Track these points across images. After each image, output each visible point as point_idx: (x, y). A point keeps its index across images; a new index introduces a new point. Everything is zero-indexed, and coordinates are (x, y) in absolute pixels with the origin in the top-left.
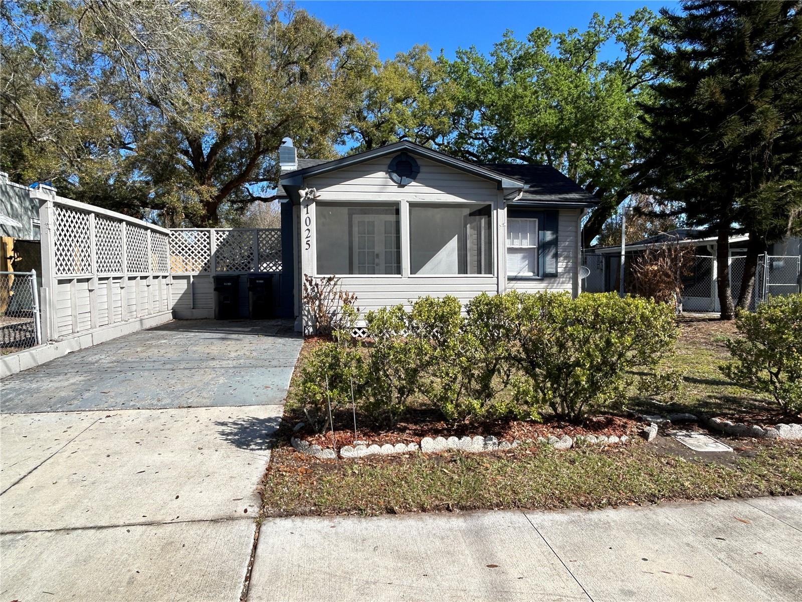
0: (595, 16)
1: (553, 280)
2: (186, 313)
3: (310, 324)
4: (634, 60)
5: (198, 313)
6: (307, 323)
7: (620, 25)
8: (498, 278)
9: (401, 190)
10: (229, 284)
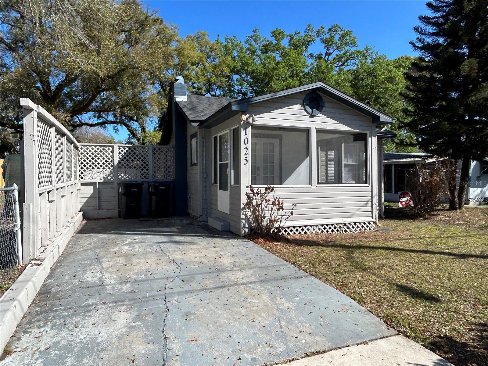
0: (309, 26)
2: (94, 214)
3: (247, 225)
4: (330, 54)
5: (103, 213)
6: (244, 225)
7: (322, 33)
8: (372, 187)
9: (311, 119)
10: (136, 190)
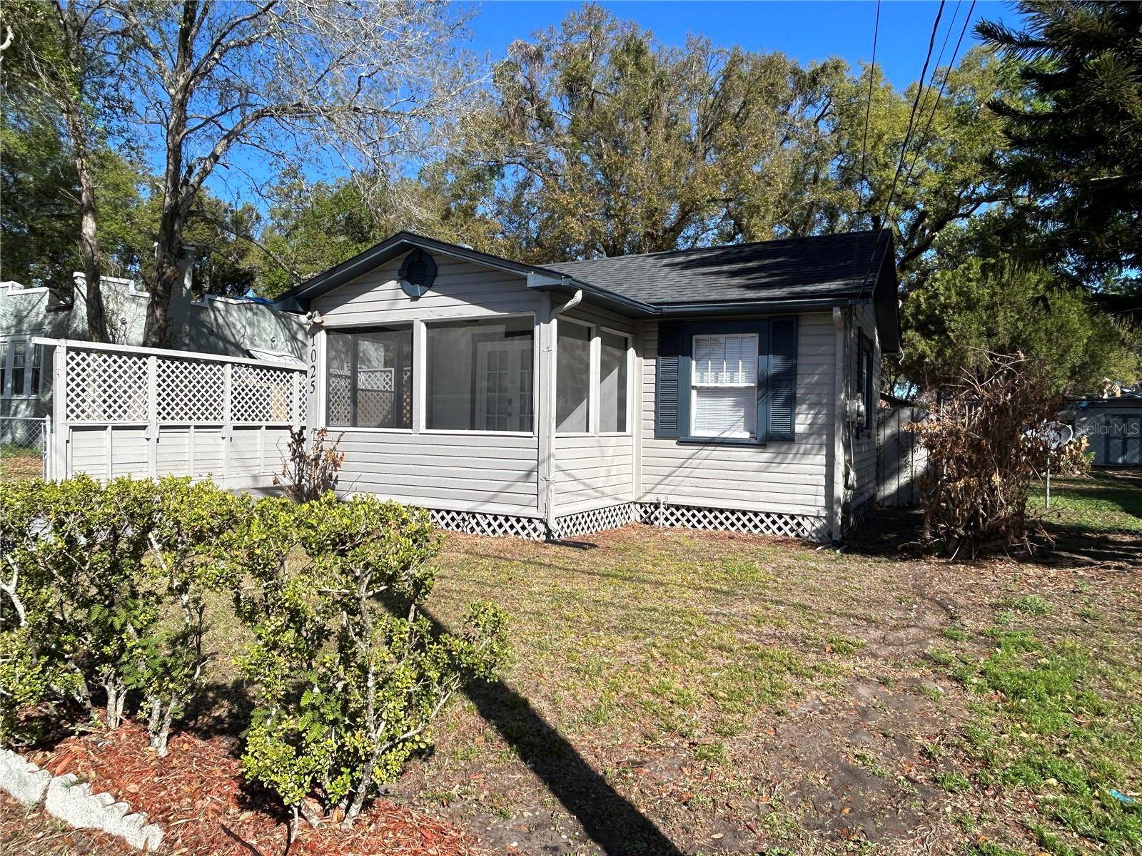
1: (784, 448)
8: (539, 437)
9: (415, 304)
